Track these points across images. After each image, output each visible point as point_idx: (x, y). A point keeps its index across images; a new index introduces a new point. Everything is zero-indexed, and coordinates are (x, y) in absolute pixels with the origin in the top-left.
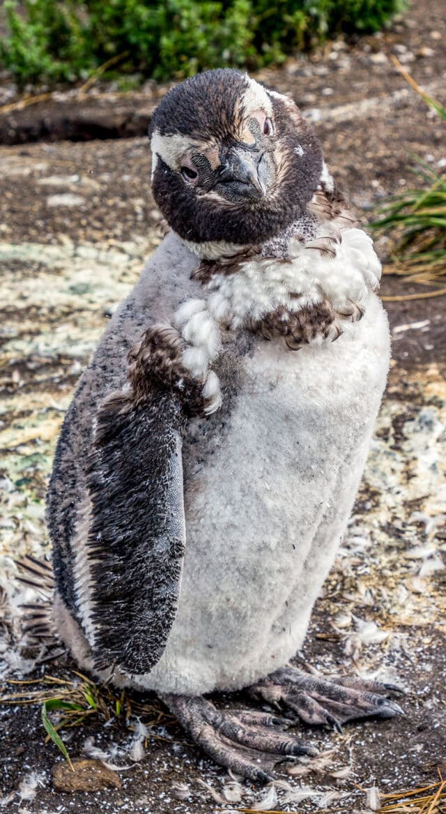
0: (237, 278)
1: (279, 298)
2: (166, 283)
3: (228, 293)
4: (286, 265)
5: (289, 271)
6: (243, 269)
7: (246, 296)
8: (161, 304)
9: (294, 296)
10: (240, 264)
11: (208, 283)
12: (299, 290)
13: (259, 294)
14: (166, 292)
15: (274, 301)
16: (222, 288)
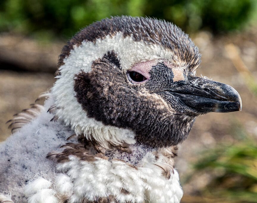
0: (87, 166)
1: (112, 189)
2: (16, 164)
3: (74, 176)
4: (134, 170)
5: (134, 174)
6: (96, 162)
7: (88, 181)
8: (8, 179)
9: (125, 192)
10: (96, 158)
11: (63, 163)
12: (131, 189)
13: (99, 182)
14: (16, 170)
15: (108, 190)
16: (71, 172)
